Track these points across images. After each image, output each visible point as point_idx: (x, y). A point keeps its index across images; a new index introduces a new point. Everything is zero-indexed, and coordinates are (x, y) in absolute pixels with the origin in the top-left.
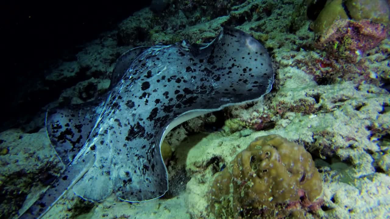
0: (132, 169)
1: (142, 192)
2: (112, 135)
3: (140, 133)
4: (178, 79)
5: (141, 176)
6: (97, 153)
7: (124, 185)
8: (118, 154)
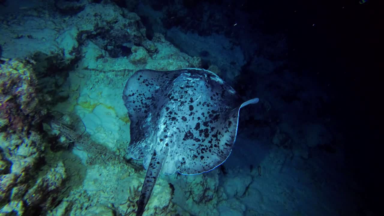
0: (186, 156)
1: (190, 169)
2: (176, 137)
3: (191, 137)
4: (208, 104)
5: (191, 160)
6: (169, 148)
7: (181, 165)
8: (179, 148)
